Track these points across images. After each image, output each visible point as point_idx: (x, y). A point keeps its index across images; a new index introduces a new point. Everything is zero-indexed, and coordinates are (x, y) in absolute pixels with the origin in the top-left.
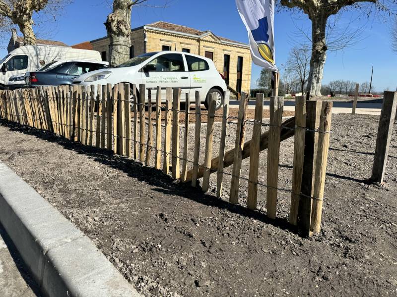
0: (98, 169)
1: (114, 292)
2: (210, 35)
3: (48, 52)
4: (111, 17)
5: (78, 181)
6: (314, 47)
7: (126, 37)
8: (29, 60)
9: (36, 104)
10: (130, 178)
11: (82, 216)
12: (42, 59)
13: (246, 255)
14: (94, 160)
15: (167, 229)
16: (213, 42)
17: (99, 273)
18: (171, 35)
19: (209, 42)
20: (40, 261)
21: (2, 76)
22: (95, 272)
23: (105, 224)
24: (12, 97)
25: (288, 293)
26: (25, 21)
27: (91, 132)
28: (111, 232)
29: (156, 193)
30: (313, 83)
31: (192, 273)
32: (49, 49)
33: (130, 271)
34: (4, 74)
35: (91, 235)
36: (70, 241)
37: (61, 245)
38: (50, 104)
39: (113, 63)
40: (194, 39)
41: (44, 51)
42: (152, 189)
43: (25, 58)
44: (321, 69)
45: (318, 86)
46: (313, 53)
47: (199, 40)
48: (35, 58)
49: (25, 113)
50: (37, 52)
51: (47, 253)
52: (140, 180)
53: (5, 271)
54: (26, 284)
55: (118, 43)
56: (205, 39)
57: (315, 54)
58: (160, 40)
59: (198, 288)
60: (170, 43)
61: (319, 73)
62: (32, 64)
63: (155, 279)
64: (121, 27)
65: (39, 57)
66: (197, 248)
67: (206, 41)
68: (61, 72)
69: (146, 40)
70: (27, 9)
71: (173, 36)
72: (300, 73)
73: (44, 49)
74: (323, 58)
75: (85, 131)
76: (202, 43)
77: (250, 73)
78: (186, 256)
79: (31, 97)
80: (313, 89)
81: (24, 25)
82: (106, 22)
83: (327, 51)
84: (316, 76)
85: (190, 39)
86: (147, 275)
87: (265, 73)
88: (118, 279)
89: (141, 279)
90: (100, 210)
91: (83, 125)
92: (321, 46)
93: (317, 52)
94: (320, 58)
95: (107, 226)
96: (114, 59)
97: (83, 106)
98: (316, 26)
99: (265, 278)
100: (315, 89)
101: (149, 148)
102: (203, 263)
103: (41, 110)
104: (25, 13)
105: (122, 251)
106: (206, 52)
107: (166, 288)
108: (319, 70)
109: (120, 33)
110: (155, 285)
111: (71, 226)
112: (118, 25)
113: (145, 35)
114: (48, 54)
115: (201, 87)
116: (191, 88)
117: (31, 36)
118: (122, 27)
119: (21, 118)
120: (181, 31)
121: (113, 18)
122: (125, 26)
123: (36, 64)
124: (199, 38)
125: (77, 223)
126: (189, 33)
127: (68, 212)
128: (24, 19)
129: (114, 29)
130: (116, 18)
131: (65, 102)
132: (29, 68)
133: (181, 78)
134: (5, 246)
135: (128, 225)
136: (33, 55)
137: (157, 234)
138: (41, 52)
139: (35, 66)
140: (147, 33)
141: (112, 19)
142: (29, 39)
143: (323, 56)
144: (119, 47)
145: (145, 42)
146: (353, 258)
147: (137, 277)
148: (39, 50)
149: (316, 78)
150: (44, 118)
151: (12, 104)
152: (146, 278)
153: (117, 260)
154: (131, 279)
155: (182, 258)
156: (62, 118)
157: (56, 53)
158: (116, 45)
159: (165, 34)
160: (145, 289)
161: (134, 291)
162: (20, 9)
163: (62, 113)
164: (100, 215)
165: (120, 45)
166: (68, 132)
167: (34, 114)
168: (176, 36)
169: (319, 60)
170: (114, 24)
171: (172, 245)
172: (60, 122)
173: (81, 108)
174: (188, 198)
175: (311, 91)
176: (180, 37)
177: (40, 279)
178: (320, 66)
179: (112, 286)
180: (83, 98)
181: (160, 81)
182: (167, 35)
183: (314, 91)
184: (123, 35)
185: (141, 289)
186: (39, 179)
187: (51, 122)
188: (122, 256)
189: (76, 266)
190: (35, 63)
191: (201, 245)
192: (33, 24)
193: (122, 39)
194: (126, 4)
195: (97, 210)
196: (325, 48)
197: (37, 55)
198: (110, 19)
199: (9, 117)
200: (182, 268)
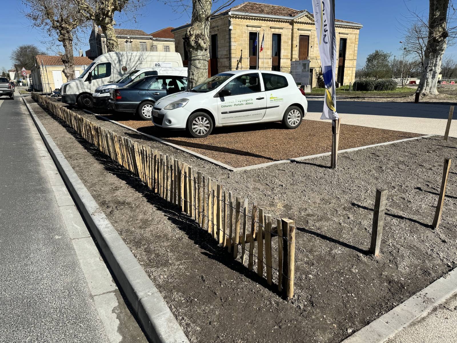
0: (170, 229)
1: (169, 324)
2: (306, 16)
3: (130, 57)
4: (190, 32)
5: (156, 241)
6: (431, 33)
7: (204, 50)
8: (112, 67)
9: (125, 149)
10: (190, 240)
11: (157, 274)
12: (124, 65)
13: (243, 309)
14: (168, 219)
15: (203, 287)
16: (309, 24)
17: (163, 314)
18: (260, 20)
19: (305, 23)
20: (137, 303)
21: (88, 85)
22: (162, 313)
23: (169, 281)
24: (104, 134)
25: (255, 333)
26: (108, 24)
27: (167, 190)
28: (172, 287)
29: (203, 256)
30: (427, 79)
31: (209, 317)
32: (130, 54)
33: (179, 313)
34: (90, 83)
35: (162, 289)
36: (150, 294)
37: (147, 296)
38: (136, 155)
39: (191, 79)
40: (286, 22)
41: (126, 57)
42: (202, 253)
43: (108, 65)
44: (438, 60)
45: (434, 81)
46: (429, 42)
47: (292, 23)
48: (117, 65)
49: (115, 151)
50: (119, 58)
51: (140, 300)
52: (196, 243)
53: (119, 304)
54: (130, 313)
55: (196, 58)
56: (300, 20)
57: (432, 42)
58: (247, 26)
59: (210, 326)
60: (258, 29)
61: (435, 65)
62: (115, 71)
63: (190, 319)
64: (199, 42)
65: (121, 63)
66: (217, 302)
67: (301, 23)
68: (142, 88)
69: (231, 27)
70: (108, 11)
71: (262, 20)
72: (421, 55)
73: (126, 55)
74: (442, 47)
75: (162, 188)
76: (296, 26)
77: (355, 58)
78: (209, 307)
79: (121, 142)
80: (427, 85)
81: (106, 27)
82: (184, 37)
83: (447, 38)
84: (431, 70)
85: (282, 22)
86: (186, 316)
87: (372, 61)
88: (172, 318)
89: (183, 318)
90: (168, 270)
91: (161, 181)
92: (440, 32)
93: (435, 40)
94: (438, 48)
95: (171, 283)
96: (193, 74)
97: (161, 168)
98: (435, 7)
99: (247, 324)
100: (430, 86)
101: (204, 216)
102: (217, 312)
103: (129, 156)
104: (107, 15)
105: (177, 301)
106: (300, 35)
107: (194, 325)
108: (436, 62)
109: (199, 47)
110: (189, 322)
111: (151, 283)
112: (196, 39)
113: (230, 22)
114: (130, 60)
115: (278, 106)
116: (266, 108)
117: (113, 38)
118: (201, 42)
119: (112, 154)
120: (271, 13)
121: (192, 33)
122: (203, 40)
123: (119, 71)
124: (293, 20)
125: (154, 280)
126: (281, 14)
127: (150, 271)
128: (106, 21)
129: (193, 43)
130: (195, 31)
131: (148, 159)
132: (112, 75)
133: (257, 99)
134: (117, 288)
135: (182, 283)
136: (116, 62)
137: (197, 291)
138: (123, 57)
139: (118, 73)
140: (232, 20)
141: (190, 34)
142: (111, 42)
143: (442, 44)
144: (197, 62)
145: (230, 30)
146: (304, 317)
147: (181, 317)
148: (121, 56)
149: (432, 72)
150: (131, 162)
151: (104, 139)
152: (185, 318)
153: (173, 307)
154: (178, 318)
155: (206, 308)
156: (146, 171)
157: (137, 58)
158: (195, 60)
159: (252, 19)
160: (184, 323)
161: (178, 325)
162: (102, 12)
163: (146, 167)
164: (167, 273)
165: (199, 60)
166: (150, 183)
167: (123, 156)
168: (265, 20)
169: (436, 50)
170: (193, 38)
171: (204, 299)
172: (144, 172)
173: (160, 168)
174: (222, 263)
175: (424, 88)
176: (270, 21)
177: (137, 311)
178: (437, 57)
179: (169, 321)
180: (161, 163)
181: (235, 105)
182: (255, 19)
183: (428, 89)
184: (202, 50)
185: (182, 324)
186: (132, 238)
187: (137, 169)
188: (176, 304)
189: (153, 309)
190: (117, 70)
191: (220, 300)
192: (114, 24)
193: (200, 54)
194: (204, 16)
195: (166, 270)
196: (445, 35)
197: (120, 61)
198: (188, 33)
199: (101, 148)
200: (205, 314)
